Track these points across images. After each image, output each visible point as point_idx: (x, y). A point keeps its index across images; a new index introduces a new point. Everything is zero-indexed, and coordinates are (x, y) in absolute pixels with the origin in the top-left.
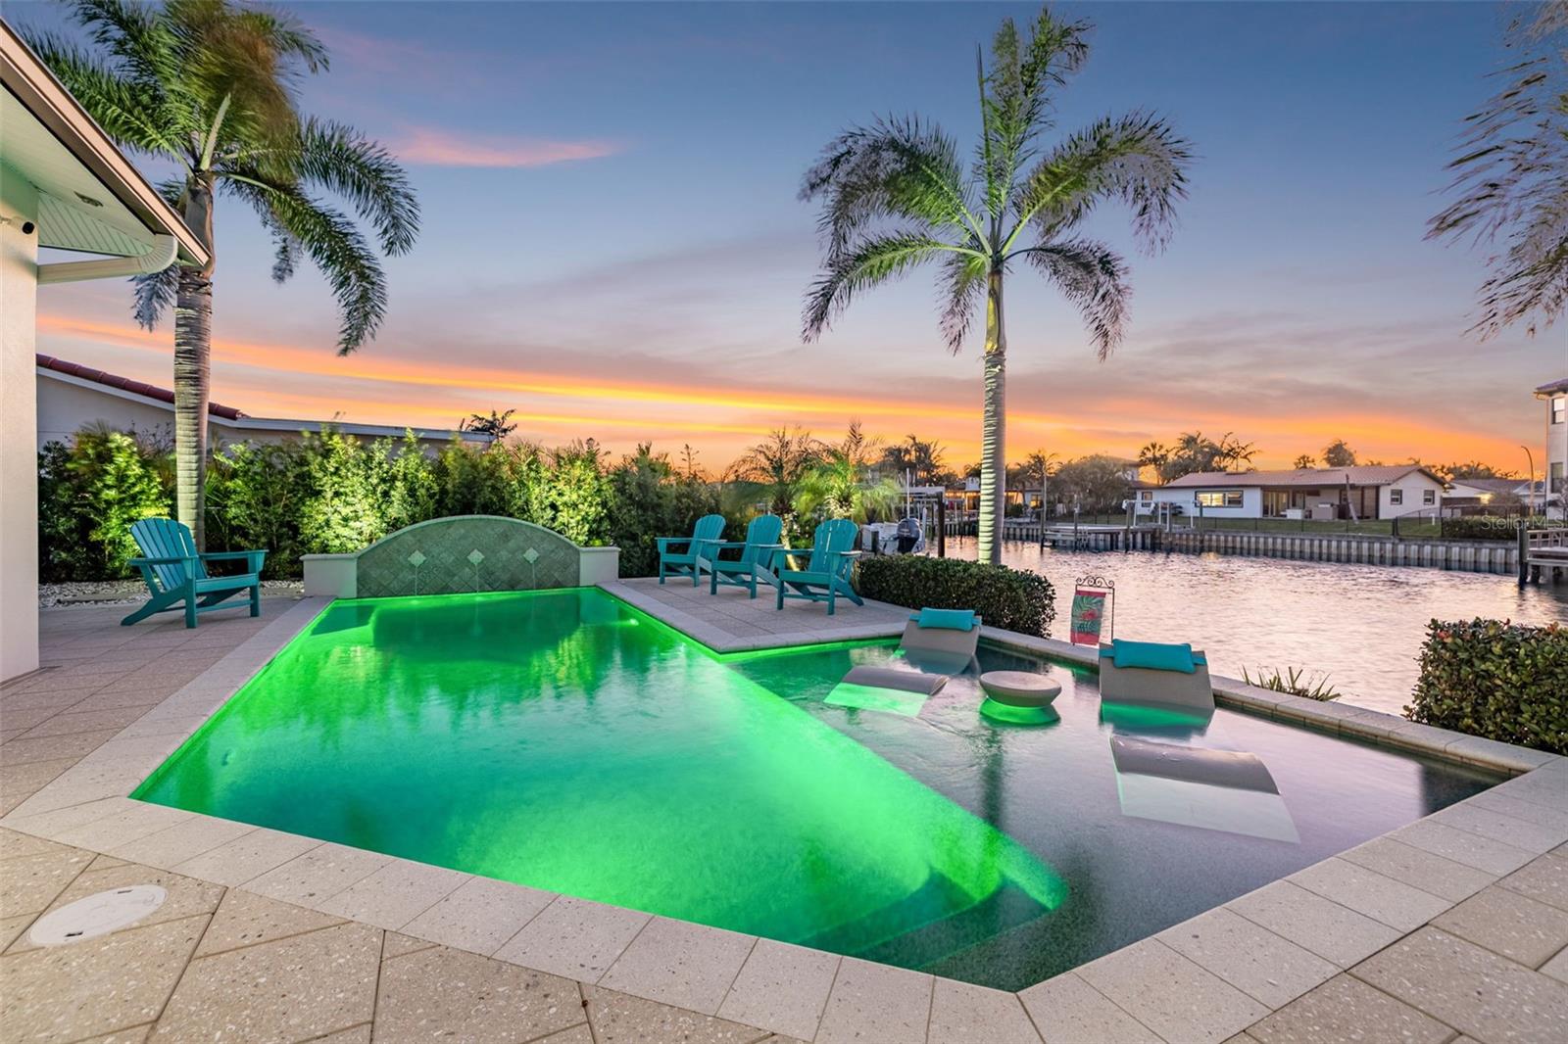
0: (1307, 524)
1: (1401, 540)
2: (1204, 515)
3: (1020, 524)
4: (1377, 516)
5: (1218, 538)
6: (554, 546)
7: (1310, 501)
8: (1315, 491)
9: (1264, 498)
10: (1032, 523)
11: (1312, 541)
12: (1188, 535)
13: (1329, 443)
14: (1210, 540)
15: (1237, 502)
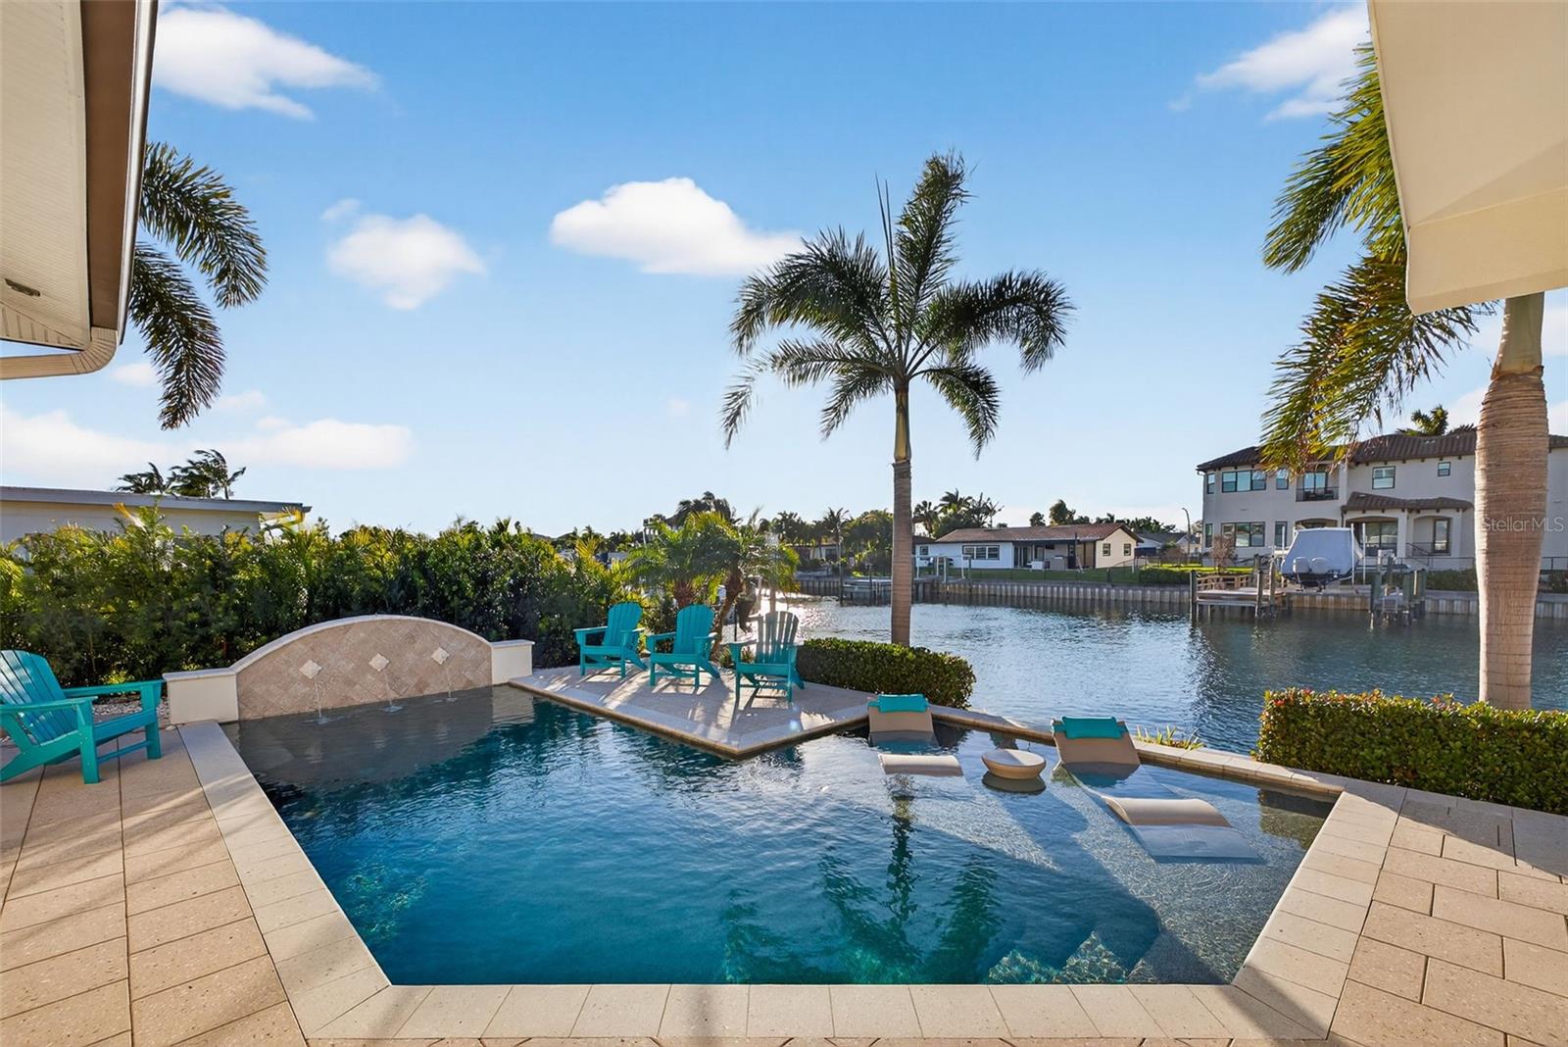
0: (1047, 575)
2: (973, 567)
3: (817, 577)
4: (1094, 566)
5: (982, 588)
6: (464, 645)
7: (1048, 554)
8: (1050, 545)
9: (1016, 549)
10: (828, 576)
11: (1052, 588)
12: (959, 585)
13: (1054, 503)
14: (977, 589)
15: (994, 555)
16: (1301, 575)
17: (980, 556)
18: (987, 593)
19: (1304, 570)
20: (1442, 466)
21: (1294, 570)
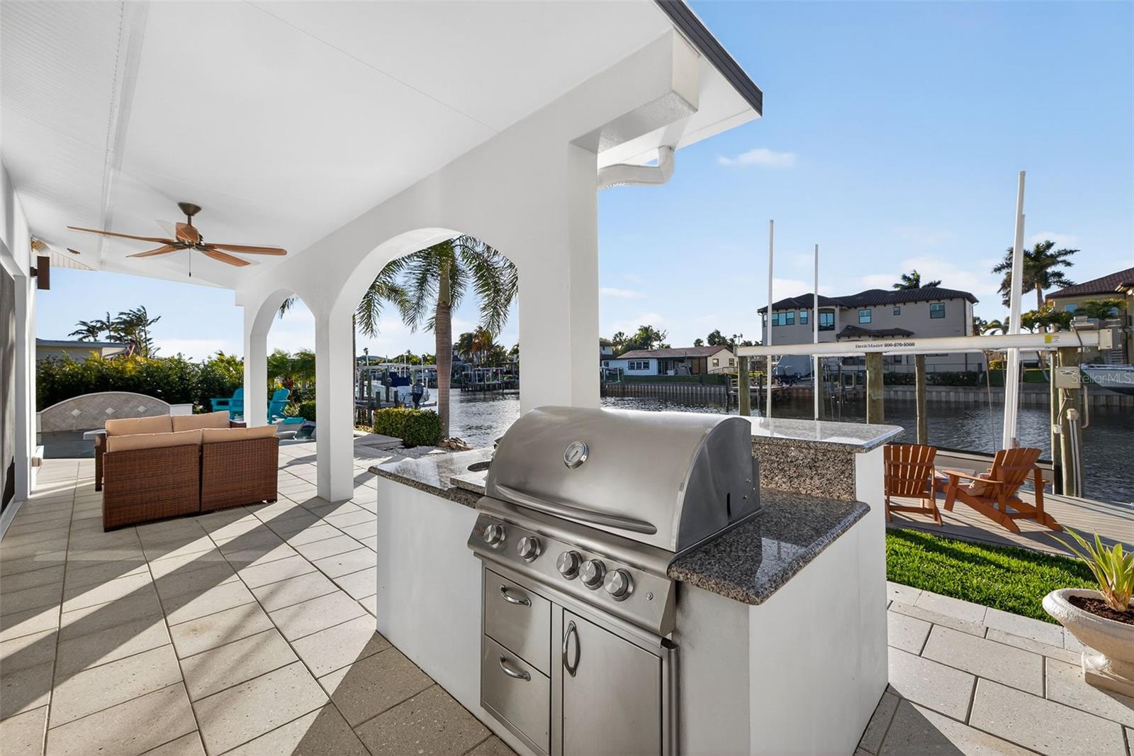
0: (676, 380)
1: (703, 385)
2: (631, 373)
4: (707, 372)
5: (631, 387)
6: (155, 405)
7: (680, 366)
9: (659, 363)
11: (681, 386)
14: (628, 388)
15: (647, 366)
16: (780, 376)
17: (639, 368)
18: (633, 391)
19: (782, 374)
20: (896, 309)
21: (777, 373)
